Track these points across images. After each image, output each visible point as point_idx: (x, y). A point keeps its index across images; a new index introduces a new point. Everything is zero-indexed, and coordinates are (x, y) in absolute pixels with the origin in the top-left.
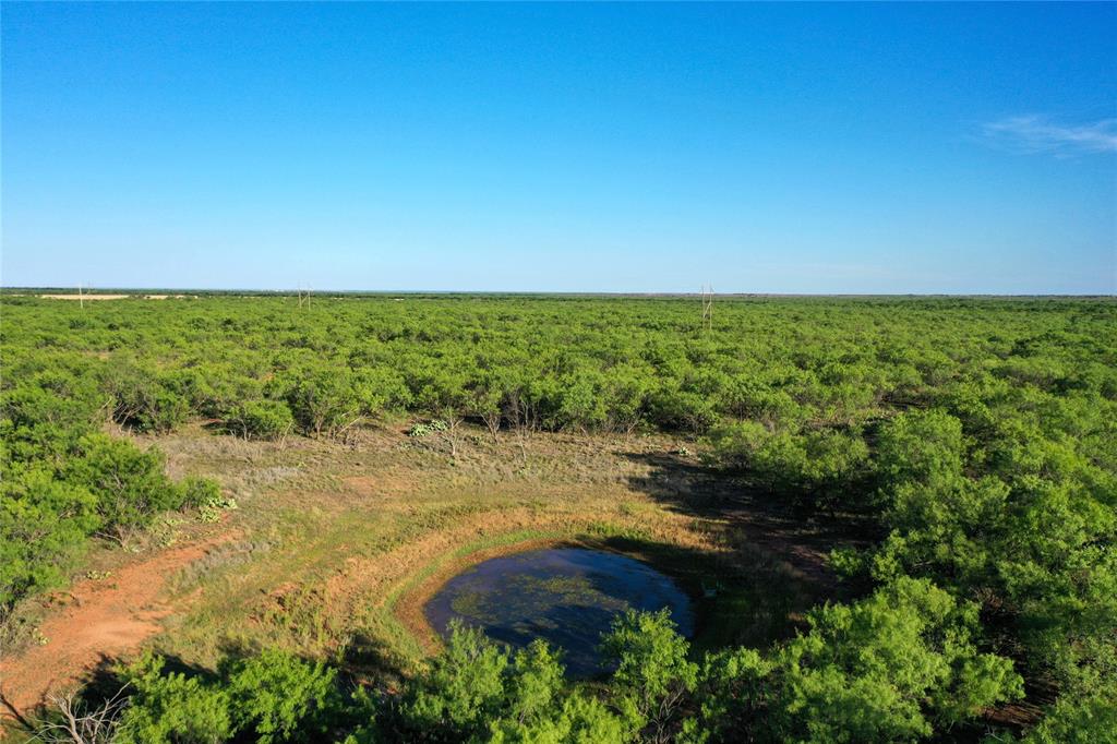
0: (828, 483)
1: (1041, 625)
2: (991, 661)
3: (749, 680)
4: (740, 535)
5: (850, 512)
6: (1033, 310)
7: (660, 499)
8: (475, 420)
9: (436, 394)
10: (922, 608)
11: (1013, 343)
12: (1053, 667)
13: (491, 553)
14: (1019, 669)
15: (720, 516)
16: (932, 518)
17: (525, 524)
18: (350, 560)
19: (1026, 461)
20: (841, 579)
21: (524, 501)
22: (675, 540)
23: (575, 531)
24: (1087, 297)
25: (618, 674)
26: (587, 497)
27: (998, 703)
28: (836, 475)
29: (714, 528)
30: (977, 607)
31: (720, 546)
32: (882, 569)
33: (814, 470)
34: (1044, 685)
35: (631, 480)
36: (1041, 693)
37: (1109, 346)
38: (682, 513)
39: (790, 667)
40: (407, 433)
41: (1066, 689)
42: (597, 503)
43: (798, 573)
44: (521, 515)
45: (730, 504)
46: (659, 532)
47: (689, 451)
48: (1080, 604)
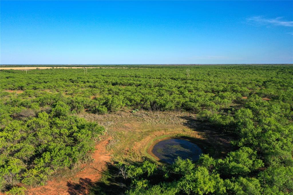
0: (227, 125)
1: (267, 154)
2: (259, 161)
3: (221, 164)
4: (208, 136)
5: (230, 131)
6: (268, 69)
7: (190, 128)
8: (146, 109)
9: (135, 103)
10: (247, 152)
11: (263, 82)
12: (269, 161)
13: (160, 140)
14: (263, 162)
15: (204, 132)
16: (249, 136)
17: (164, 134)
18: (135, 143)
19: (265, 122)
20: (232, 146)
21: (163, 129)
22: (196, 137)
23: (175, 135)
24: (281, 64)
25: (203, 163)
26: (175, 128)
27: (260, 167)
28: (228, 124)
29: (203, 134)
30: (256, 152)
31: (205, 138)
32: (240, 145)
33: (224, 123)
34: (267, 164)
35: (184, 123)
36: (267, 166)
37: (286, 83)
38: (196, 131)
39: (227, 162)
40: (131, 112)
41: (271, 165)
42: (178, 129)
43: (221, 144)
44: (163, 132)
45: (205, 129)
46: (192, 135)
47: (194, 116)
48: (274, 151)
